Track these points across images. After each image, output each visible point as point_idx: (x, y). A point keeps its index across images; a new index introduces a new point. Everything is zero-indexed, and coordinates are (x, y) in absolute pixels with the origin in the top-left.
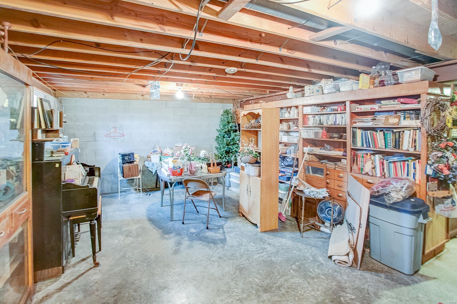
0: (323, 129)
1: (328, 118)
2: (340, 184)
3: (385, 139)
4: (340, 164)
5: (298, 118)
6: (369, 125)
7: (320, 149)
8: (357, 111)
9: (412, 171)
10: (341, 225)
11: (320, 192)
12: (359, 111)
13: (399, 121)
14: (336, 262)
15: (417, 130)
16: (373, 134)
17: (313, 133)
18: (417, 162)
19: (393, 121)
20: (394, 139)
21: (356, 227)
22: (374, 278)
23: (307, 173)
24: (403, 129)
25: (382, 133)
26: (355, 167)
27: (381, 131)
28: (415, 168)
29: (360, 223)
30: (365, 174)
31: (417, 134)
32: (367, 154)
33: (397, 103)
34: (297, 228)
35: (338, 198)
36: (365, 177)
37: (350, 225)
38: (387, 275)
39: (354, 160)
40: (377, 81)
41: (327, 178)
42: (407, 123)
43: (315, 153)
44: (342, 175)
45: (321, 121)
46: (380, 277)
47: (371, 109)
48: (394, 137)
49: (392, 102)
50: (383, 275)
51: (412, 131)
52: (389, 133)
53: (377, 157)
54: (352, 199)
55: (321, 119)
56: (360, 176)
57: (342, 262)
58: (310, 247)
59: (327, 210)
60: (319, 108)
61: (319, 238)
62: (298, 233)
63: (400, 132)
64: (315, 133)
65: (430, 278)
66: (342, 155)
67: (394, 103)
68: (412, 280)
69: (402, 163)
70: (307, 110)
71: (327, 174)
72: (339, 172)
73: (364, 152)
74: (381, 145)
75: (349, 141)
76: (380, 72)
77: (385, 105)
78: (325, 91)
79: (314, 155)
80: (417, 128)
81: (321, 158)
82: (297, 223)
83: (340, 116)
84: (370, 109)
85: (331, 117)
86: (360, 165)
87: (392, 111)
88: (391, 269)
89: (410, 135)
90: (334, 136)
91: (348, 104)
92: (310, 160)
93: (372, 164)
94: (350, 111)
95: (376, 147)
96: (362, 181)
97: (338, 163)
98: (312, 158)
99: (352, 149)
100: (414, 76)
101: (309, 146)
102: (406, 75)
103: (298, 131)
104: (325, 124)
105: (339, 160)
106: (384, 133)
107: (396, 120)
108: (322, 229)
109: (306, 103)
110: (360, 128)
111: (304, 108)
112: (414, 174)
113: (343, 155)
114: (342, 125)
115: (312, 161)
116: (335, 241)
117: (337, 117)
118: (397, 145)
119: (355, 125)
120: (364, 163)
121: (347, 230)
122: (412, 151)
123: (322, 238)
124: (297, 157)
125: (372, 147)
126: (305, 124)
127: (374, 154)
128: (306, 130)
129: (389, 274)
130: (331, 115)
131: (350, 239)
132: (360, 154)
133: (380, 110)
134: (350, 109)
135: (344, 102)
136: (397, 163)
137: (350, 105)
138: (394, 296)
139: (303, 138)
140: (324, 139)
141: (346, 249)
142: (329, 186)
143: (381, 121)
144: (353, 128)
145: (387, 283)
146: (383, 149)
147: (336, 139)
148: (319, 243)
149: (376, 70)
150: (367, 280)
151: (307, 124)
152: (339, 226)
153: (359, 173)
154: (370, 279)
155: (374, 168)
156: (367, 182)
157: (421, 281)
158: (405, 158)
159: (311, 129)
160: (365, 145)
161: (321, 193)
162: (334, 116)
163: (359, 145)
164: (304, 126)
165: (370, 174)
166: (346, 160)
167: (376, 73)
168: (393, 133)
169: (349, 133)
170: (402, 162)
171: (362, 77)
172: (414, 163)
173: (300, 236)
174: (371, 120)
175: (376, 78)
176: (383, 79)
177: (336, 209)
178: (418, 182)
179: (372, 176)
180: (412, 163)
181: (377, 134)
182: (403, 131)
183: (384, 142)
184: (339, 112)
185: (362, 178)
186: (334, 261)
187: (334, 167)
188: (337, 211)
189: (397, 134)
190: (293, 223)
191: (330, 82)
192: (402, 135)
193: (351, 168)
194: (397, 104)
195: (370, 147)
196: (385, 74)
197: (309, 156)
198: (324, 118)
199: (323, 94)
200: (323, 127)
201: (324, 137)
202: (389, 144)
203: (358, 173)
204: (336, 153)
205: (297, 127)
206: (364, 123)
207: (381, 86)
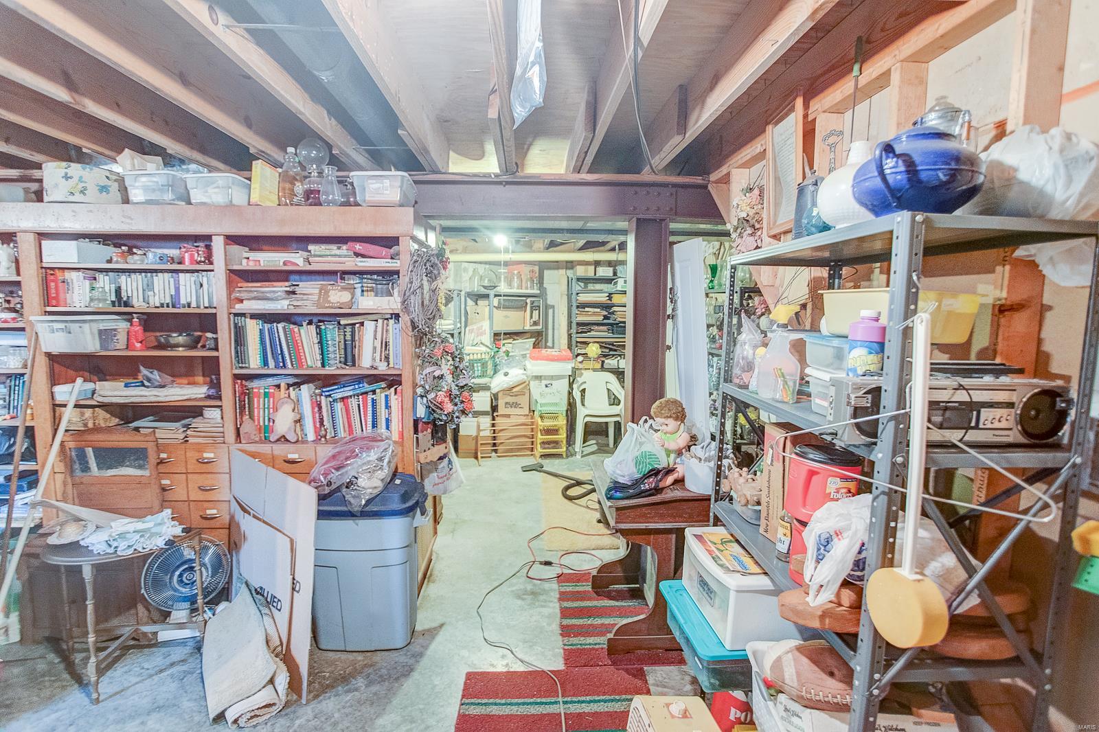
0: (130, 321)
1: (150, 286)
2: (206, 481)
3: (320, 343)
4: (201, 425)
5: (15, 278)
6: (279, 307)
7: (126, 386)
8: (245, 265)
9: (382, 413)
10: (228, 599)
11: (149, 529)
12: (252, 266)
13: (352, 298)
14: (242, 722)
15: (390, 321)
16: (292, 331)
17: (92, 333)
18: (393, 393)
19: (338, 296)
20: (343, 342)
21: (283, 593)
22: (346, 702)
23: (78, 473)
24: (363, 317)
25: (313, 328)
26: (247, 427)
27: (310, 323)
28: (388, 407)
29: (294, 579)
30: (278, 440)
31: (390, 328)
32: (278, 386)
33: (345, 252)
34: (66, 676)
35: (206, 524)
36: (280, 450)
37: (259, 592)
38: (368, 676)
39: (242, 408)
40: (299, 188)
41: (161, 475)
42: (371, 303)
43: (106, 400)
44: (212, 455)
45: (124, 294)
46: (356, 690)
47: (285, 263)
48: (342, 337)
49: (333, 249)
50: (360, 682)
51: (380, 321)
52: (331, 327)
53: (306, 391)
54: (255, 517)
55: (120, 287)
56: (265, 449)
57: (257, 713)
58: (138, 721)
59: (177, 573)
60: (110, 251)
61: (161, 671)
62: (76, 697)
63: (354, 324)
64: (101, 332)
65: (435, 629)
66: (203, 396)
67: (338, 252)
68: (413, 656)
69: (361, 400)
70: (59, 253)
71: (161, 462)
72: (200, 448)
73: (270, 381)
74: (311, 360)
75: (226, 354)
76: (308, 167)
77: (320, 256)
78: (136, 195)
79: (102, 406)
80: (389, 316)
81: (128, 414)
82: (57, 660)
83: (193, 279)
84: (281, 264)
85: (159, 281)
86: (261, 419)
87: (334, 273)
88: (369, 654)
89: (376, 331)
90: (172, 341)
91: (218, 244)
92: (85, 425)
93: (293, 410)
94: (226, 265)
95: (301, 366)
96: (271, 461)
97: (197, 423)
98: (94, 418)
99: (236, 377)
100: (388, 192)
101: (79, 381)
102: (373, 185)
103: (23, 329)
104: (138, 304)
105: (195, 411)
106: (318, 327)
107: (345, 297)
108: (165, 635)
109: (51, 225)
110: (254, 316)
111: (46, 244)
112: (388, 421)
113: (209, 397)
114: (198, 307)
115: (97, 429)
116: (220, 657)
117: (182, 282)
118: (349, 358)
119: (239, 308)
120: (271, 411)
121: (253, 609)
122: (382, 368)
123: (172, 664)
124: (28, 424)
125: (290, 366)
126: (54, 302)
127: (297, 385)
128: (62, 326)
129: (371, 670)
130: (160, 274)
131: (269, 631)
132: (259, 388)
133: (308, 268)
134: (226, 259)
135: (208, 238)
136: (349, 400)
137: (225, 248)
138: (398, 719)
139: (49, 355)
140: (139, 351)
141: (265, 664)
142: (170, 496)
143: (310, 296)
144: (236, 315)
145: (375, 694)
146: (316, 368)
147: (181, 349)
148: (166, 687)
149: (297, 160)
150: (333, 720)
151: (62, 303)
152: (223, 606)
153: (261, 442)
154: (339, 710)
155: (298, 421)
156: (285, 461)
157: (426, 647)
158: (367, 387)
159: (84, 321)
160: (271, 363)
161: (153, 530)
162: (172, 280)
163: (254, 362)
164: (49, 309)
165: (292, 437)
166: (218, 411)
167: (295, 167)
168: (339, 329)
169: (227, 331)
170: (360, 397)
171: (259, 170)
172: (386, 396)
173: (86, 701)
174: (284, 295)
175: (297, 180)
176: (314, 187)
177: (207, 560)
178: (397, 436)
179: (297, 441)
180: (383, 395)
181: (302, 331)
182: (362, 324)
183: (318, 351)
184: (187, 265)
185: (270, 452)
186: (236, 721)
187: (182, 436)
188: (209, 566)
189: (348, 329)
190: (41, 666)
191: (153, 164)
192: (359, 332)
193: (238, 430)
194: (346, 256)
195: (284, 366)
196: (320, 173)
197: (82, 414)
198: (134, 285)
199: (126, 201)
200: (131, 314)
201: (138, 345)
202: (332, 356)
203: (256, 442)
204: (182, 393)
205: (13, 315)
206: (265, 302)
207: (311, 205)
